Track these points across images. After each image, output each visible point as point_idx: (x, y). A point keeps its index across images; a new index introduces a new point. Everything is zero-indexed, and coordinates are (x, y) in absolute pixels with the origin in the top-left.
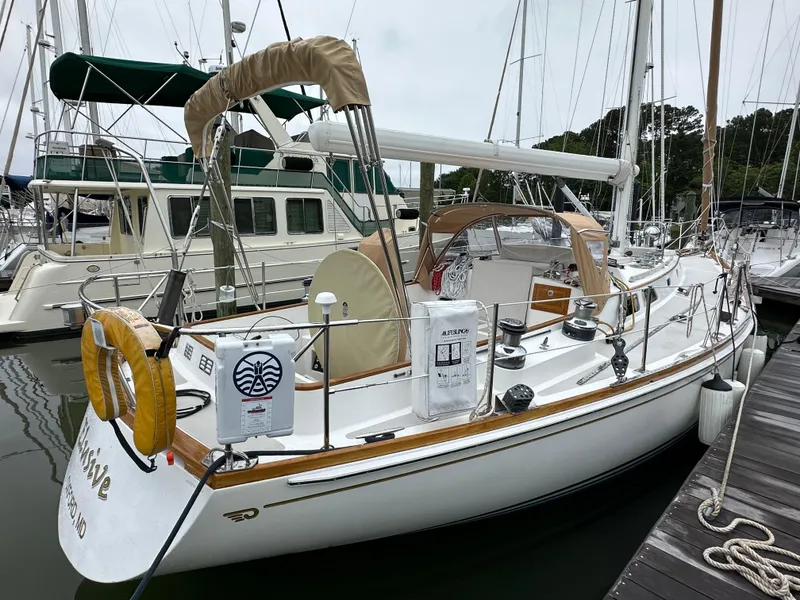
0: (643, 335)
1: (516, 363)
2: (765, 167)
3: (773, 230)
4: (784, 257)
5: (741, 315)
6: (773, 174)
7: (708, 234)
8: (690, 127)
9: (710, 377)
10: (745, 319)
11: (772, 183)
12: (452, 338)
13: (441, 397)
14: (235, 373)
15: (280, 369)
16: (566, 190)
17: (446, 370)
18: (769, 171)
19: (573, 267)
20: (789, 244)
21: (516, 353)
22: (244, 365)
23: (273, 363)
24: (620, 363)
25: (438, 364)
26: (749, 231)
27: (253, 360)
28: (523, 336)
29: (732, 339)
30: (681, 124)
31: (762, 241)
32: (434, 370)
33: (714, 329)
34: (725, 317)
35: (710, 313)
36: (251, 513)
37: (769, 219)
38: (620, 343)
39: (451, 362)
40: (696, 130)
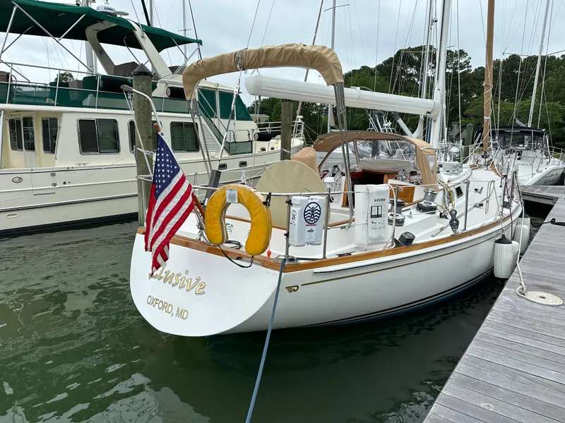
0: (464, 211)
1: (400, 223)
2: (518, 103)
3: (526, 151)
4: (534, 171)
5: (514, 205)
6: (524, 109)
7: (488, 154)
8: (462, 67)
9: (500, 237)
10: (517, 207)
11: (523, 115)
12: (378, 203)
13: (374, 234)
14: (305, 212)
15: (320, 211)
16: (400, 121)
17: (375, 220)
18: (521, 106)
19: (413, 173)
20: (537, 161)
21: (400, 217)
22: (308, 208)
23: (318, 208)
24: (454, 224)
25: (372, 216)
26: (511, 152)
27: (311, 206)
28: (403, 209)
29: (511, 216)
30: (454, 64)
31: (519, 159)
32: (370, 220)
33: (500, 210)
34: (506, 205)
35: (499, 199)
36: (296, 288)
37: (523, 143)
38: (454, 212)
39: (378, 216)
40: (466, 69)
